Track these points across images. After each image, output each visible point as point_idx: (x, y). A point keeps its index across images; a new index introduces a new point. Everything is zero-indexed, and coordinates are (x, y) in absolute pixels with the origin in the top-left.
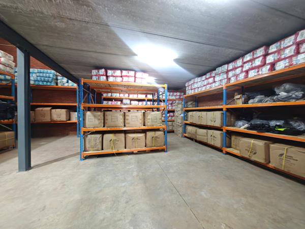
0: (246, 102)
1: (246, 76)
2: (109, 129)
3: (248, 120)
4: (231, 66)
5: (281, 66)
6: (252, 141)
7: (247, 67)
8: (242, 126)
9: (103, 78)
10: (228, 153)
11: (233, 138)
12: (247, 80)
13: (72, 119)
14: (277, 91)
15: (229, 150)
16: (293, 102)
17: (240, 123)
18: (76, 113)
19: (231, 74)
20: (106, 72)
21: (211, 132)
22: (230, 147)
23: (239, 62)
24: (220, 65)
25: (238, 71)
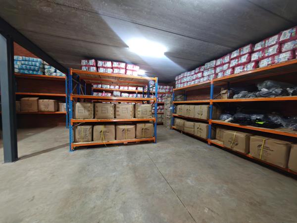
0: (231, 97)
1: (233, 73)
2: (99, 120)
3: (232, 114)
4: (219, 62)
5: (264, 64)
6: (235, 133)
7: (233, 63)
8: (226, 120)
9: (93, 69)
10: (212, 144)
11: (218, 130)
12: (233, 76)
13: (60, 110)
14: (259, 87)
15: (213, 141)
16: (272, 98)
17: (225, 117)
18: (65, 104)
19: (218, 70)
20: (97, 63)
21: (197, 124)
22: (215, 138)
23: (227, 59)
24: (209, 61)
25: (225, 67)
